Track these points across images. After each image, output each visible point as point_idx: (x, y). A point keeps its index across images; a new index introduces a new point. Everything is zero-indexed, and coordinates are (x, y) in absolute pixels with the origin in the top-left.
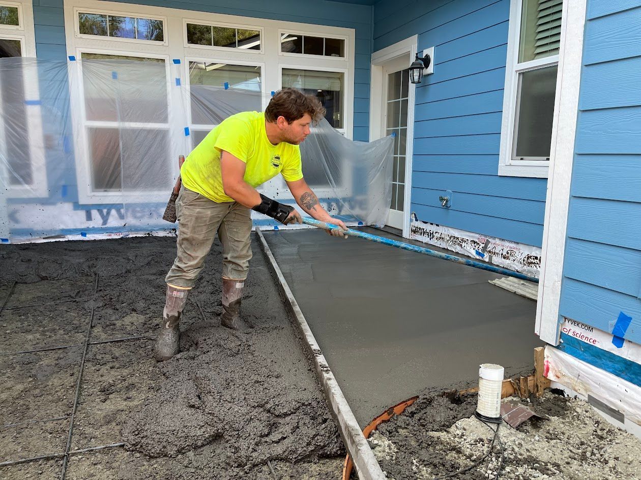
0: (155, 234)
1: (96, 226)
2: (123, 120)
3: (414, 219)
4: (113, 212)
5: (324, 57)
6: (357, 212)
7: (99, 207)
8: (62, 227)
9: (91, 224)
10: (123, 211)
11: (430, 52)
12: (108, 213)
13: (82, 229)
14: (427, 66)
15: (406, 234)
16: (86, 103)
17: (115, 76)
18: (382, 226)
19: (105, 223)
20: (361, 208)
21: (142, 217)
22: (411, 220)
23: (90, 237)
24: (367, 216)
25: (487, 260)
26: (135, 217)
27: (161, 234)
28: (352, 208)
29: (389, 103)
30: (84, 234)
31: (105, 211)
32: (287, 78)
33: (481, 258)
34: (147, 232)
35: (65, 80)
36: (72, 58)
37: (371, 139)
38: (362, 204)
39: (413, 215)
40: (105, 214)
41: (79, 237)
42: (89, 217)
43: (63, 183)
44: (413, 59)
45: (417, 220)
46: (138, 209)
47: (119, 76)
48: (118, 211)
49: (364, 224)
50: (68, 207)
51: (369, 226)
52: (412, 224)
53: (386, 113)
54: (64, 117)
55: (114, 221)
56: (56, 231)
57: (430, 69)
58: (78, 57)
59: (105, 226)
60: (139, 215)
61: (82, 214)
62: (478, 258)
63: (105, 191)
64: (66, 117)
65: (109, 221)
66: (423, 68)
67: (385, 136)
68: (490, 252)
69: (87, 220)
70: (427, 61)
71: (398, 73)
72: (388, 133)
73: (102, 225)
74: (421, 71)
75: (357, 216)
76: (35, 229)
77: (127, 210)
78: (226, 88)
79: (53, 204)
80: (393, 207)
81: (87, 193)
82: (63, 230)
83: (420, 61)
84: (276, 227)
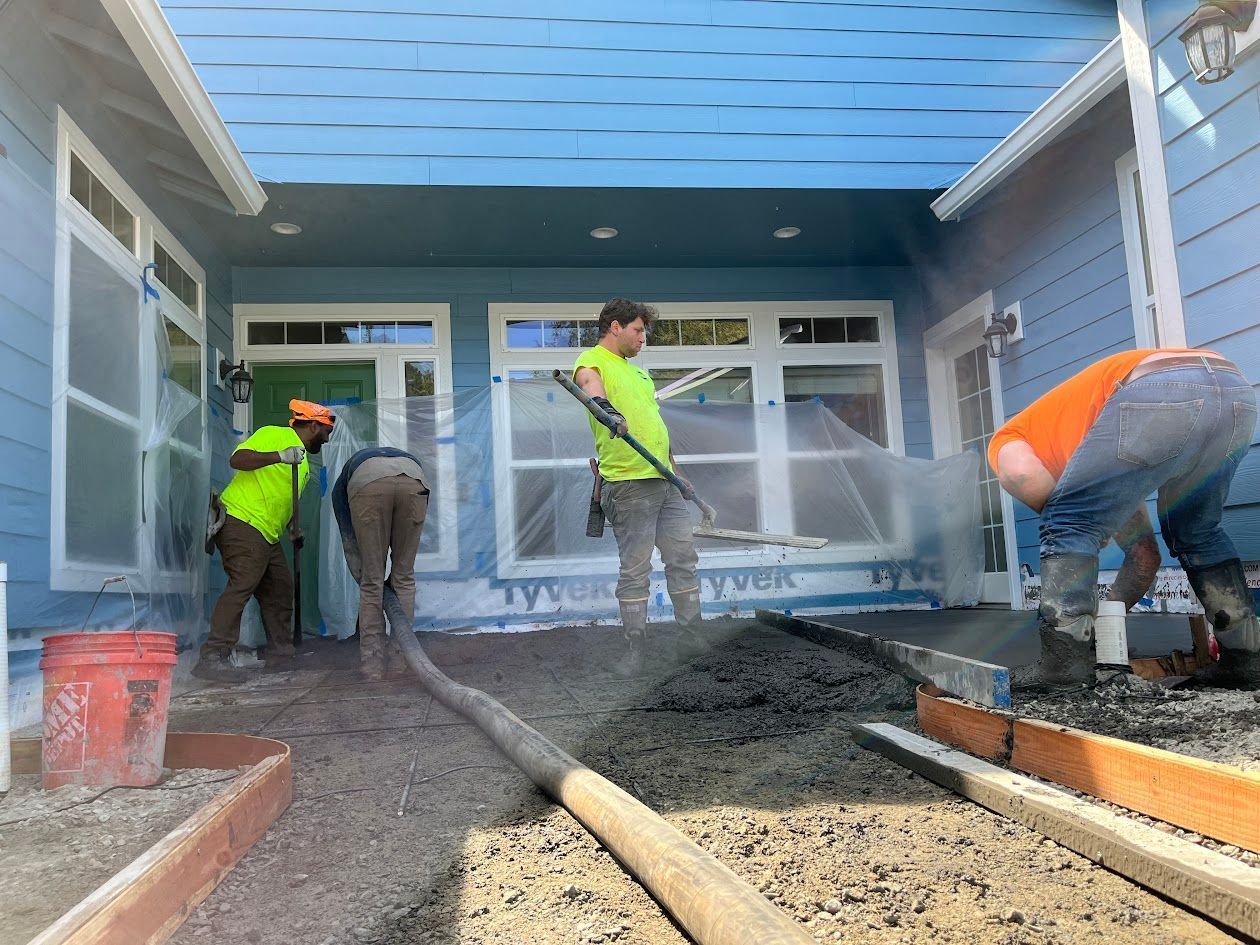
0: (600, 623)
1: (519, 613)
2: (561, 456)
3: (1027, 574)
4: (543, 590)
5: (847, 345)
6: (926, 584)
7: (524, 583)
8: (473, 614)
9: (511, 609)
10: (555, 588)
11: (1015, 309)
12: (536, 592)
13: (500, 617)
14: (1012, 331)
15: (1017, 602)
16: (512, 437)
17: (550, 397)
18: (974, 604)
19: (530, 607)
20: (935, 579)
21: (582, 598)
22: (1023, 578)
23: (509, 629)
24: (945, 589)
25: (1159, 609)
26: (573, 598)
27: (610, 622)
28: (917, 578)
29: (960, 403)
30: (501, 625)
31: (531, 589)
32: (791, 381)
33: (1147, 609)
34: (590, 622)
35: (487, 410)
36: (497, 379)
37: (937, 457)
38: (934, 572)
39: (1025, 568)
40: (531, 593)
41: (496, 630)
42: (509, 599)
43: (478, 549)
44: (989, 323)
45: (1031, 575)
46: (578, 586)
47: (555, 398)
48: (550, 589)
49: (942, 606)
50: (483, 584)
51: (951, 608)
52: (1025, 584)
53: (958, 417)
54: (486, 458)
55: (543, 605)
56: (465, 620)
57: (1019, 333)
58: (505, 378)
59: (531, 612)
60: (578, 594)
61: (501, 594)
62: (1143, 610)
63: (533, 559)
64: (487, 457)
65: (537, 603)
66: (1005, 334)
67: (961, 451)
68: (1161, 594)
69: (507, 603)
70: (1011, 323)
71: (970, 356)
72: (966, 448)
73: (528, 609)
74: (1004, 338)
75: (927, 591)
76: (438, 618)
77: (563, 586)
78: (701, 401)
79: (465, 580)
80: (989, 568)
81: (508, 563)
82: (474, 618)
83: (999, 324)
84: (788, 612)
